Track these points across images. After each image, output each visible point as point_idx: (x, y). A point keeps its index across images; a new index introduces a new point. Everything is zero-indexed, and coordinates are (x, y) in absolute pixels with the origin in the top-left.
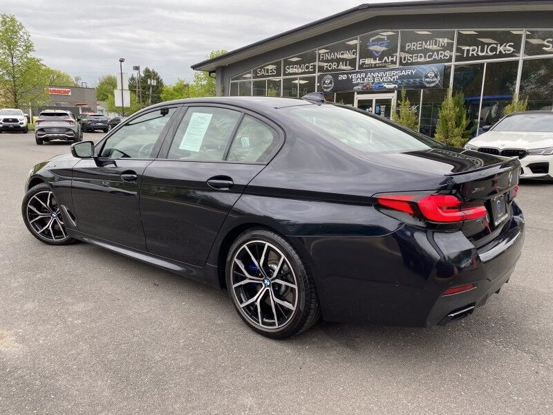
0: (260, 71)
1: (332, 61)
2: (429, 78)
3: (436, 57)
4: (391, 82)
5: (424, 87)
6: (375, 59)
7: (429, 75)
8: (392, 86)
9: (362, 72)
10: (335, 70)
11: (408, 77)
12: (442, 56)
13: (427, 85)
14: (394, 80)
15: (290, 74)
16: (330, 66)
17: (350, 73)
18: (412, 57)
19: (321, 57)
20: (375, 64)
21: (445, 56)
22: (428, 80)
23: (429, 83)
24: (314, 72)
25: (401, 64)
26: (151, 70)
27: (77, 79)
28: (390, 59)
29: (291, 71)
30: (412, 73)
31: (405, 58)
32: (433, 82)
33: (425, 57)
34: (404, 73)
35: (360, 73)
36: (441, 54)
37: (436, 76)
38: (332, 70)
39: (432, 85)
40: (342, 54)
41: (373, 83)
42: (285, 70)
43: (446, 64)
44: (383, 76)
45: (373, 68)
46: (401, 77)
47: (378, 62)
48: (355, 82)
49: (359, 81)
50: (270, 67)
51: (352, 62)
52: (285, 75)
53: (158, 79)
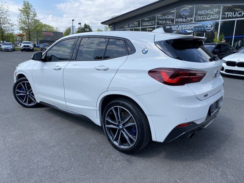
0: (131, 25)
1: (163, 20)
2: (208, 27)
3: (212, 17)
4: (190, 29)
5: (206, 32)
6: (183, 19)
7: (208, 26)
8: (190, 31)
9: (177, 25)
10: (164, 24)
11: (198, 27)
12: (215, 17)
13: (207, 31)
14: (191, 28)
15: (144, 26)
16: (162, 22)
17: (171, 25)
18: (200, 18)
19: (158, 18)
20: (183, 21)
21: (216, 17)
22: (208, 28)
23: (208, 30)
24: (155, 25)
25: (195, 21)
26: (87, 24)
27: (57, 28)
28: (190, 18)
29: (144, 25)
30: (200, 25)
31: (197, 18)
32: (210, 29)
33: (207, 17)
34: (196, 25)
35: (176, 25)
36: (215, 16)
37: (212, 26)
38: (163, 24)
39: (210, 31)
40: (168, 17)
41: (181, 30)
42: (142, 24)
43: (217, 21)
44: (186, 27)
45: (182, 23)
46: (195, 27)
47: (184, 20)
48: (173, 29)
49: (175, 29)
50: (135, 23)
51: (172, 21)
52: (142, 26)
53: (90, 28)
